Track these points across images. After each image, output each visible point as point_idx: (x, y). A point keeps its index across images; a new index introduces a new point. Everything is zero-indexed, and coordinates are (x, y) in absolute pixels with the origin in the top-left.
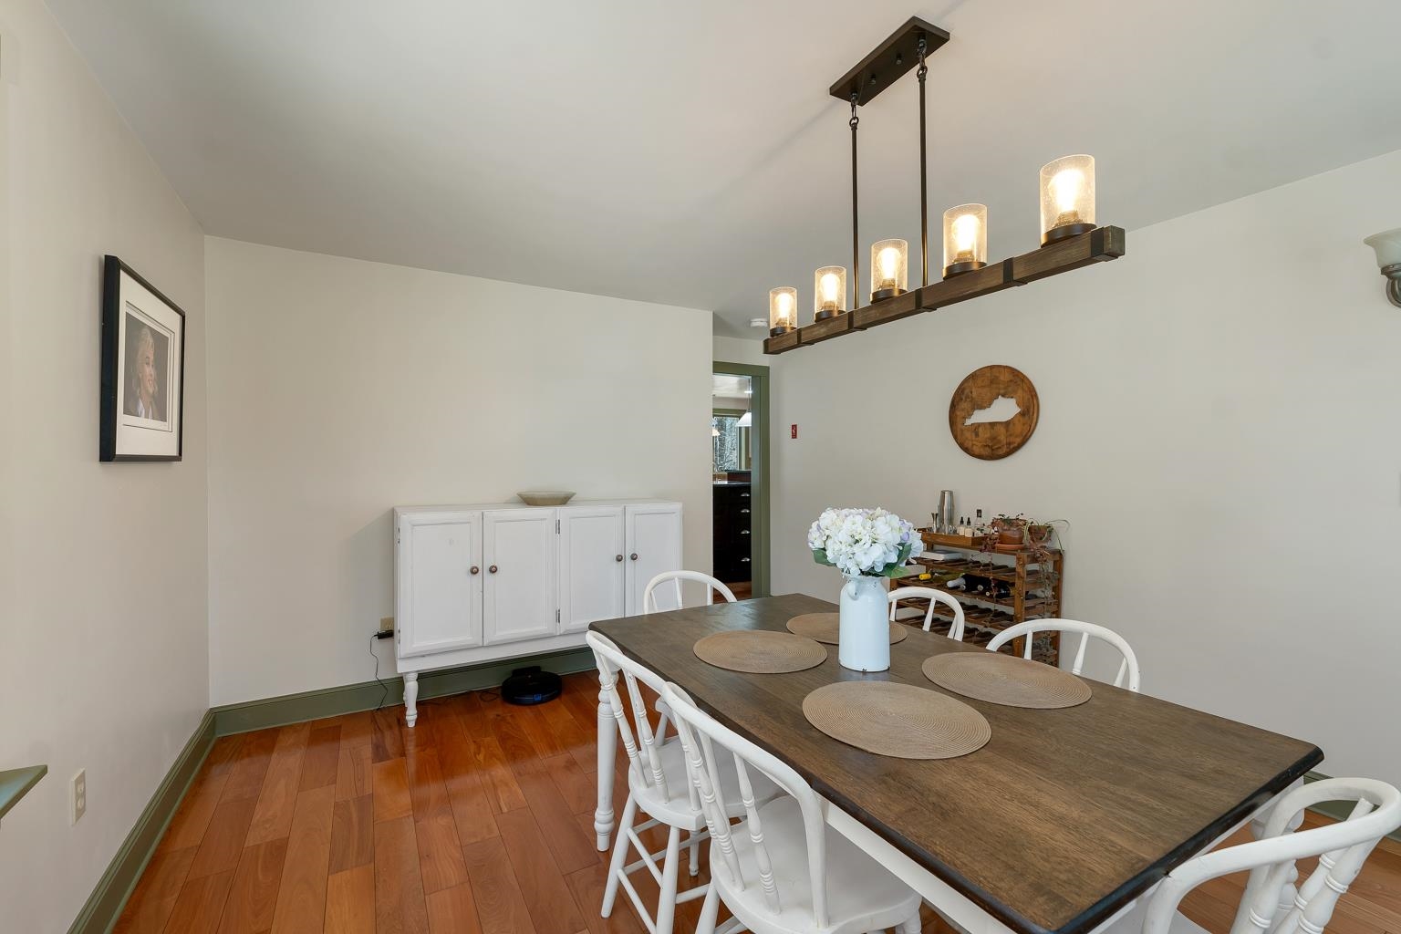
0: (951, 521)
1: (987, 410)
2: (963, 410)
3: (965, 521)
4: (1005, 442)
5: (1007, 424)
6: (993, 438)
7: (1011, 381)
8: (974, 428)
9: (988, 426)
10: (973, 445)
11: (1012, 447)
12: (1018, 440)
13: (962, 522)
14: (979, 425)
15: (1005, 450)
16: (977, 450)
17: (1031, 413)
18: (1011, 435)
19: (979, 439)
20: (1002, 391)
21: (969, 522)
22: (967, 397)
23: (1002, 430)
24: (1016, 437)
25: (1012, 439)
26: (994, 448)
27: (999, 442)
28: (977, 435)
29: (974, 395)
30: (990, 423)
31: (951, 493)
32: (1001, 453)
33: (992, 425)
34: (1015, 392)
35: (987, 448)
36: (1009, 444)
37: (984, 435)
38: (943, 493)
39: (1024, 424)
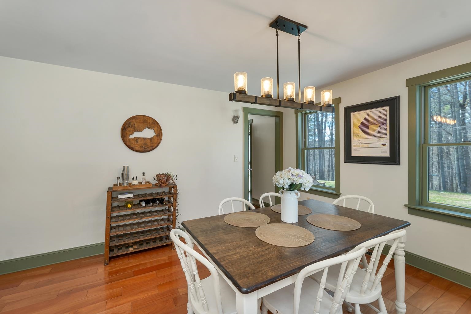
0: (128, 179)
1: (141, 132)
2: (130, 131)
3: (135, 178)
4: (150, 146)
5: (151, 139)
6: (145, 144)
7: (153, 123)
8: (135, 139)
9: (142, 139)
10: (135, 146)
11: (153, 148)
12: (156, 145)
13: (133, 179)
14: (138, 138)
15: (150, 148)
16: (137, 148)
17: (160, 136)
18: (153, 143)
19: (138, 144)
20: (149, 126)
21: (136, 179)
22: (132, 126)
23: (149, 141)
24: (155, 144)
25: (153, 145)
26: (145, 148)
27: (148, 145)
28: (137, 142)
29: (136, 125)
30: (144, 138)
31: (128, 167)
32: (149, 150)
33: (145, 139)
34: (154, 127)
35: (142, 148)
36: (152, 146)
37: (141, 143)
38: (124, 167)
39: (158, 140)
